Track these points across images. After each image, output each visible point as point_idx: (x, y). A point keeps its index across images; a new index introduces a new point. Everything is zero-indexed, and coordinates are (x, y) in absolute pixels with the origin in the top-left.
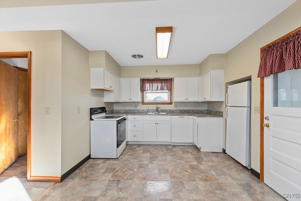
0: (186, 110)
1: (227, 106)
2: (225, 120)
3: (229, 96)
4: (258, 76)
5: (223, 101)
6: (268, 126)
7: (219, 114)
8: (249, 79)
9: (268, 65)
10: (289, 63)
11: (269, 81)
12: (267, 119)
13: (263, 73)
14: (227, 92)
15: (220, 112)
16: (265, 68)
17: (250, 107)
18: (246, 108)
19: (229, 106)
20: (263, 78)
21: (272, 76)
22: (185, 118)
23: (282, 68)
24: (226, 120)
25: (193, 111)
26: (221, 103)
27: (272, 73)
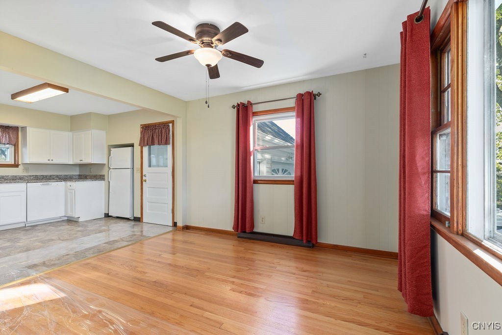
1: (110, 168)
2: (107, 182)
3: (112, 158)
4: (139, 145)
5: (105, 164)
6: (145, 181)
7: (101, 178)
8: (132, 145)
9: (146, 139)
10: (156, 141)
11: (146, 149)
12: (145, 176)
13: (143, 143)
14: (109, 154)
15: (101, 175)
16: (144, 140)
17: (133, 168)
18: (130, 170)
21: (147, 147)
22: (52, 185)
23: (153, 144)
24: (109, 182)
26: (103, 165)
27: (147, 145)
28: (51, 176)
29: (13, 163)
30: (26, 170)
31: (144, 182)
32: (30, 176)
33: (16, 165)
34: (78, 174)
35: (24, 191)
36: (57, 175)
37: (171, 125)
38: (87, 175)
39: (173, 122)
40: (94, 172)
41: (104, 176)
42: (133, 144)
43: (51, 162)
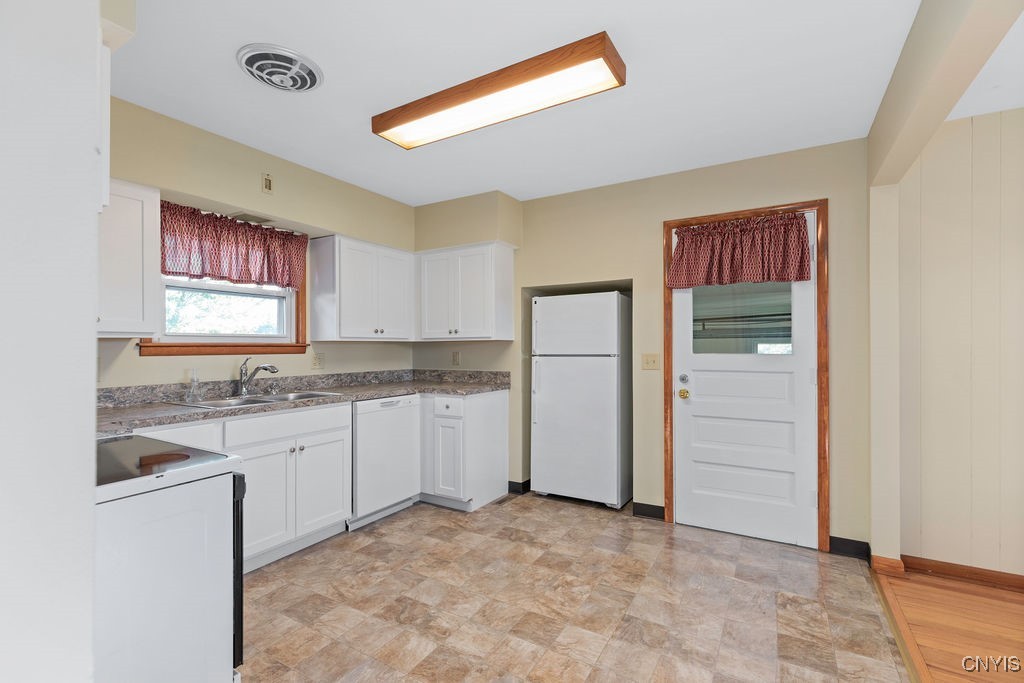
0: (357, 375)
15: (496, 374)
19: (540, 356)
20: (671, 289)
22: (400, 404)
25: (376, 375)
28: (365, 375)
29: (294, 341)
30: (320, 359)
31: (677, 400)
32: (328, 377)
33: (300, 348)
34: (411, 368)
35: (348, 427)
36: (376, 373)
37: (811, 216)
38: (445, 373)
39: (822, 207)
40: (470, 363)
41: (508, 375)
42: (631, 282)
43: (379, 337)
